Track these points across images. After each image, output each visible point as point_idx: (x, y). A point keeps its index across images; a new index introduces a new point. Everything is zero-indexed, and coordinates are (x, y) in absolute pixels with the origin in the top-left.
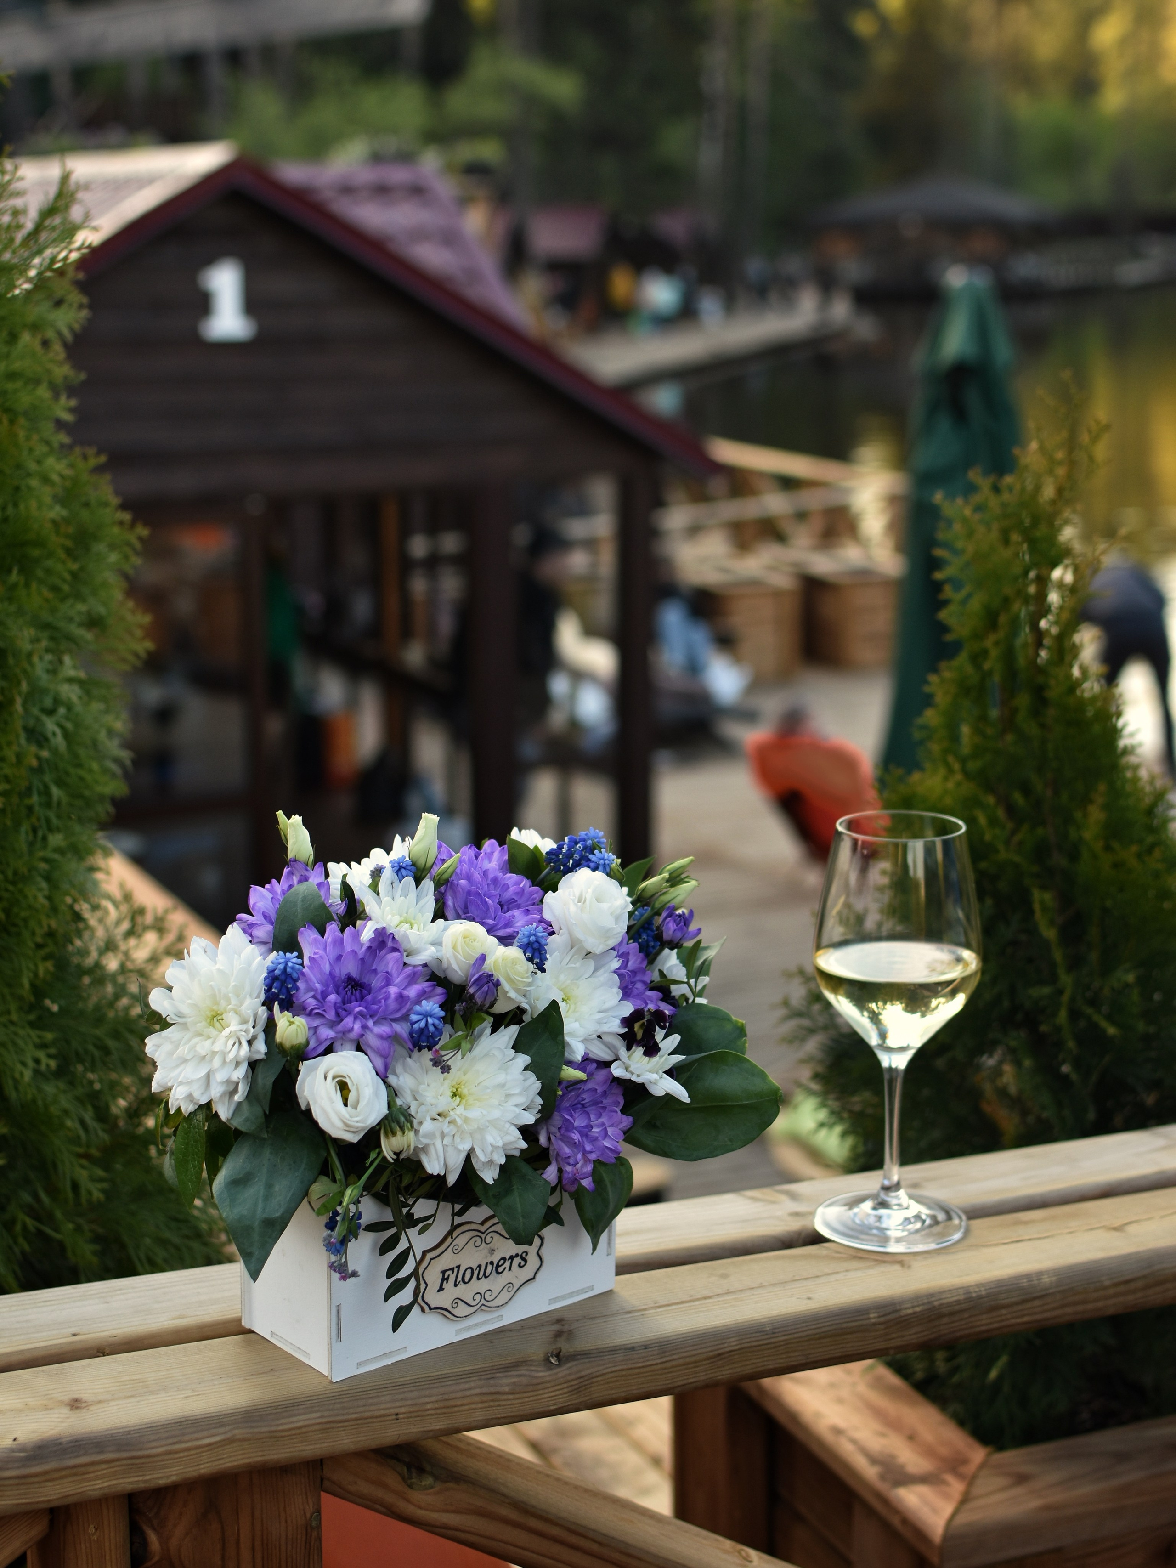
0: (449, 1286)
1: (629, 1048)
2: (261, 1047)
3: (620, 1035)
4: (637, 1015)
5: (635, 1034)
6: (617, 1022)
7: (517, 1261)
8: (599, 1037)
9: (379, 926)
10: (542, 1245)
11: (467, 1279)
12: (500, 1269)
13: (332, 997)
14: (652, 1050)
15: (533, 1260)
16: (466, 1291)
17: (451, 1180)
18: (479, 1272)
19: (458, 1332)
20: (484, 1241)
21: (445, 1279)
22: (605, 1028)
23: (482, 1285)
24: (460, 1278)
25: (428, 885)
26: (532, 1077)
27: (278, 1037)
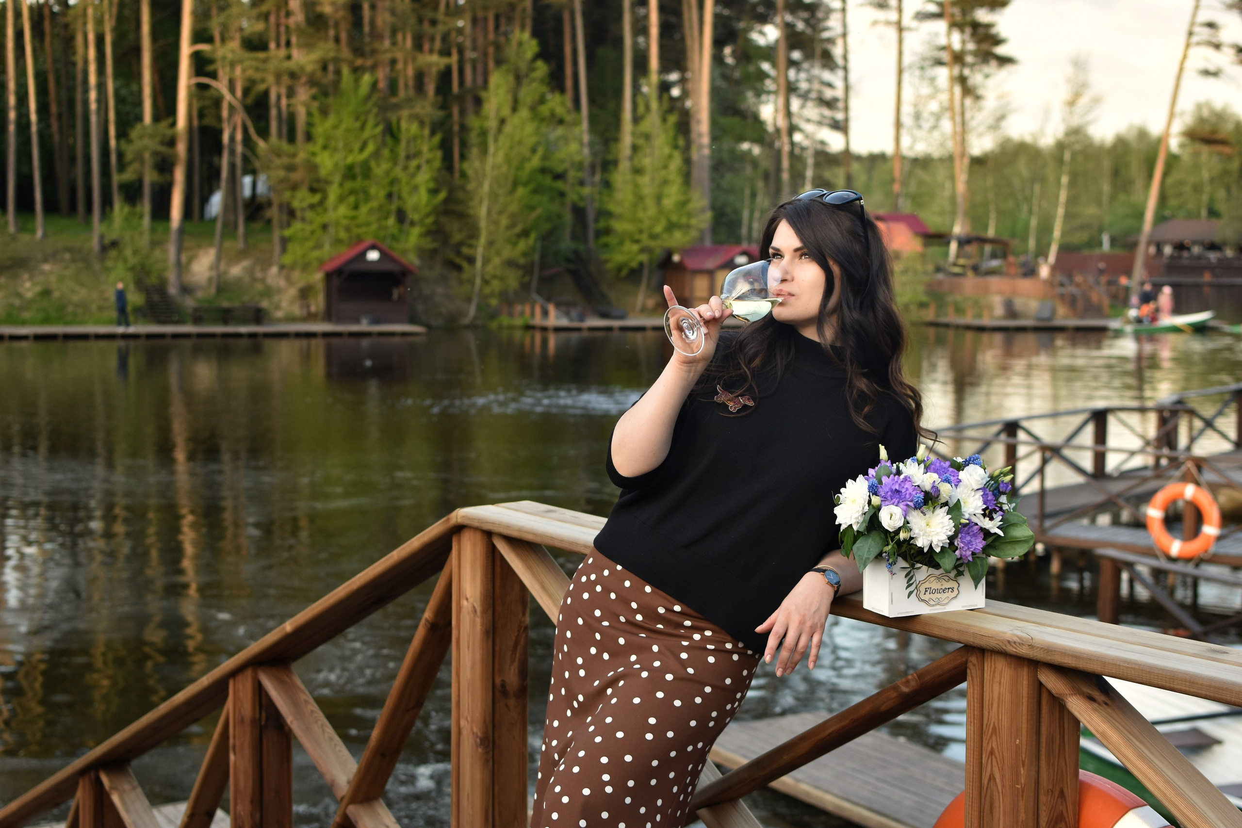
0: (927, 593)
1: (984, 518)
2: (867, 508)
3: (982, 514)
4: (987, 508)
5: (986, 514)
6: (981, 510)
7: (950, 590)
8: (975, 515)
9: (906, 475)
10: (959, 586)
11: (934, 592)
12: (945, 592)
13: (889, 493)
14: (992, 519)
15: (956, 591)
16: (934, 596)
17: (926, 550)
18: (938, 591)
19: (931, 610)
20: (939, 581)
21: (926, 591)
22: (977, 512)
23: (939, 596)
24: (931, 592)
25: (922, 465)
26: (951, 521)
27: (873, 503)
